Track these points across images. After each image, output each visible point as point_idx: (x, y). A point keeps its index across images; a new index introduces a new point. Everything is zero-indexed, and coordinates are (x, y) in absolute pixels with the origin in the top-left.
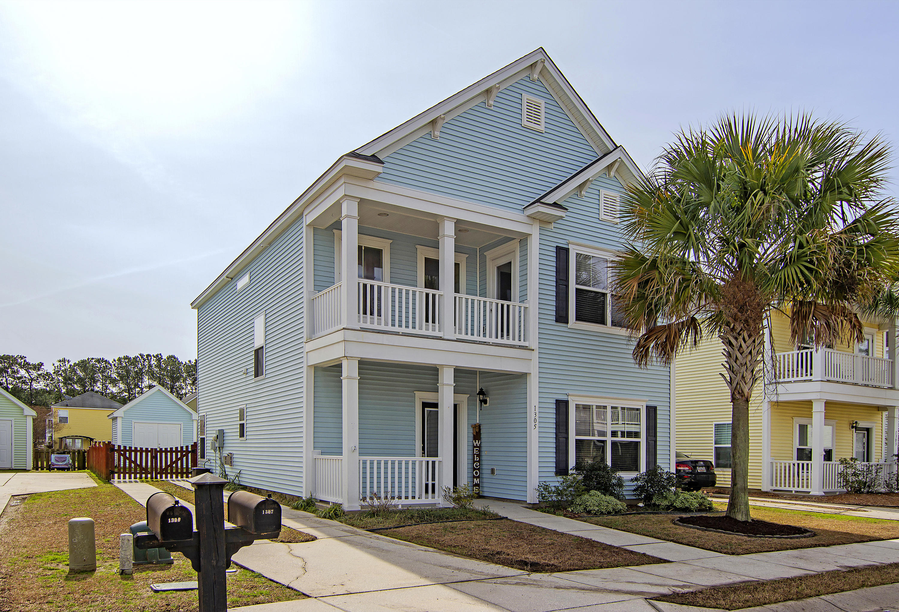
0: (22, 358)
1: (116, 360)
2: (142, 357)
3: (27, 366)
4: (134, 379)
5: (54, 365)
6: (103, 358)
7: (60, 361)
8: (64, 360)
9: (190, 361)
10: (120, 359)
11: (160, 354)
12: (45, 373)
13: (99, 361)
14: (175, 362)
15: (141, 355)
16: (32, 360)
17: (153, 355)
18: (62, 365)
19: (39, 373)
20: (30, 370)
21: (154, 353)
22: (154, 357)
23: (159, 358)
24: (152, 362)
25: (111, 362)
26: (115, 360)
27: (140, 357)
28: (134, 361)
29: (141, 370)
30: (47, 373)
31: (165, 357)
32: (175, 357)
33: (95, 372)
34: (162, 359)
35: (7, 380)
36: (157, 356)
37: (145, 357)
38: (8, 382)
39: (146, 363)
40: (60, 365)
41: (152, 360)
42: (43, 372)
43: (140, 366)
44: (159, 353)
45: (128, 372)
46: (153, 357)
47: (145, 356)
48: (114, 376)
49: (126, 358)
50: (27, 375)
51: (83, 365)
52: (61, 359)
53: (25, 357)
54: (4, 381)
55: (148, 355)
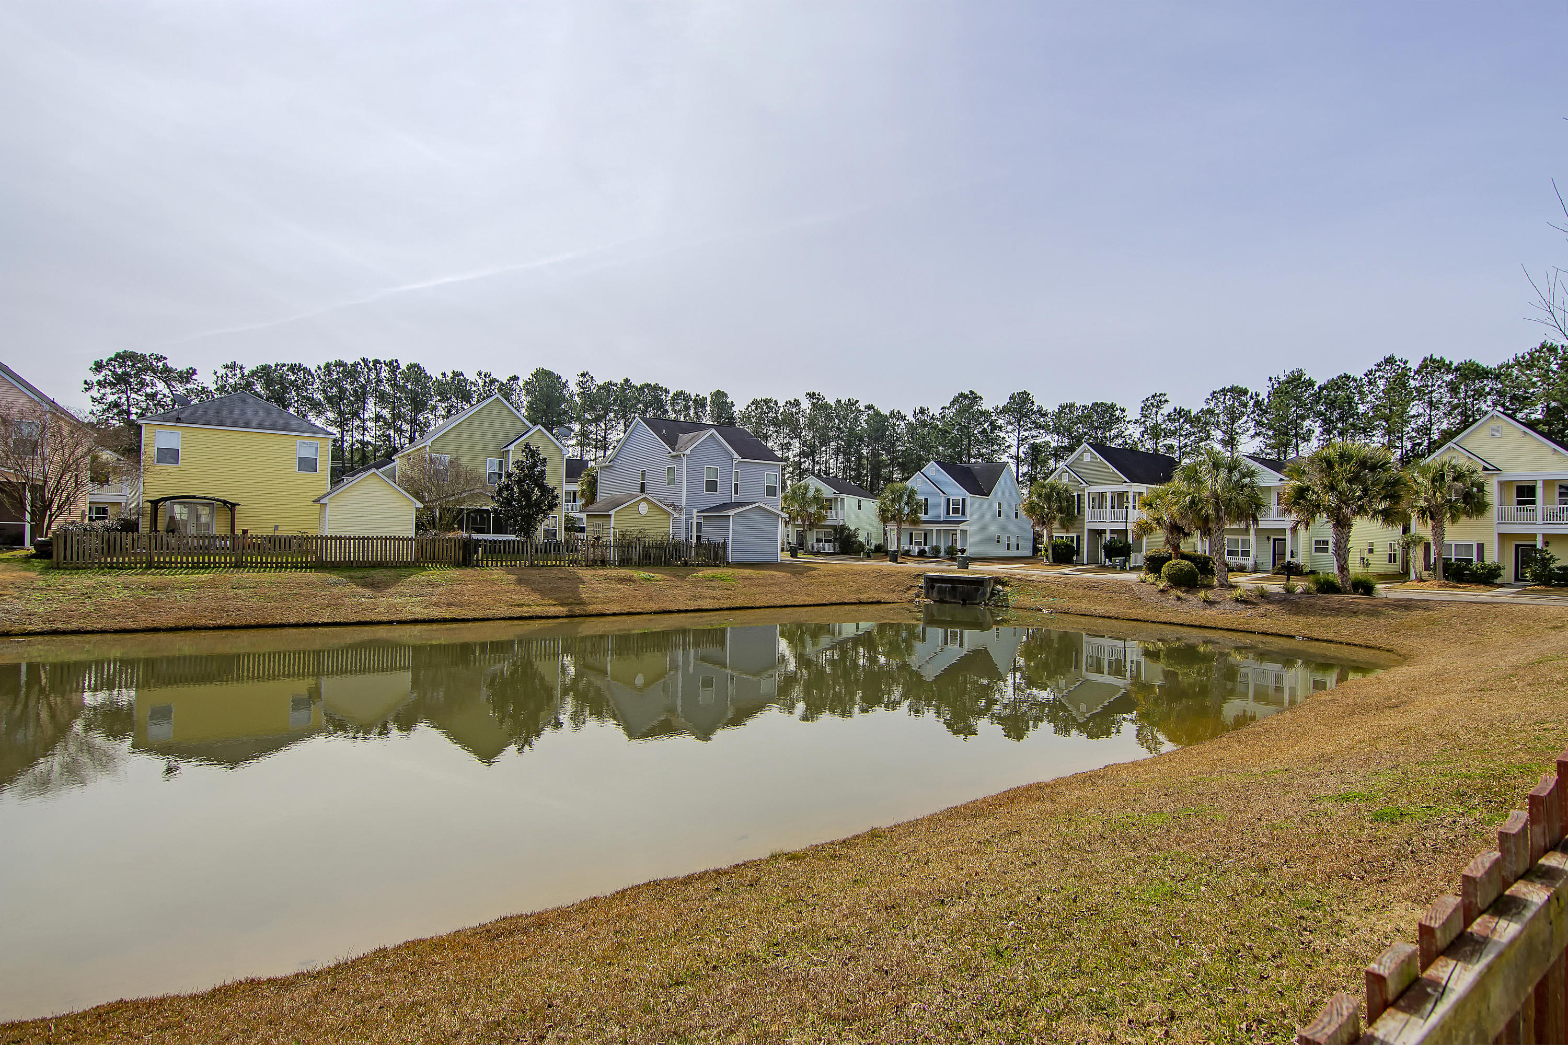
0: (159, 359)
1: (322, 367)
2: (366, 365)
3: (167, 374)
4: (352, 404)
5: (216, 373)
6: (300, 364)
7: (227, 367)
8: (233, 366)
9: (444, 374)
10: (328, 366)
11: (396, 361)
12: (200, 389)
13: (293, 368)
14: (420, 374)
15: (363, 360)
16: (178, 364)
17: (385, 362)
18: (230, 376)
19: (189, 386)
20: (174, 383)
21: (385, 357)
22: (386, 365)
23: (393, 366)
24: (383, 374)
25: (313, 371)
26: (319, 368)
27: (362, 364)
28: (351, 372)
29: (364, 387)
30: (203, 388)
31: (403, 367)
32: (419, 368)
33: (285, 389)
34: (399, 368)
35: (128, 398)
36: (391, 363)
37: (371, 365)
38: (131, 401)
39: (373, 376)
40: (226, 374)
41: (383, 370)
42: (196, 386)
43: (362, 379)
44: (394, 359)
45: (342, 391)
46: (383, 365)
47: (372, 363)
48: (319, 396)
49: (339, 364)
50: (166, 391)
51: (265, 372)
52: (229, 364)
53: (165, 358)
54: (123, 401)
55: (376, 362)
